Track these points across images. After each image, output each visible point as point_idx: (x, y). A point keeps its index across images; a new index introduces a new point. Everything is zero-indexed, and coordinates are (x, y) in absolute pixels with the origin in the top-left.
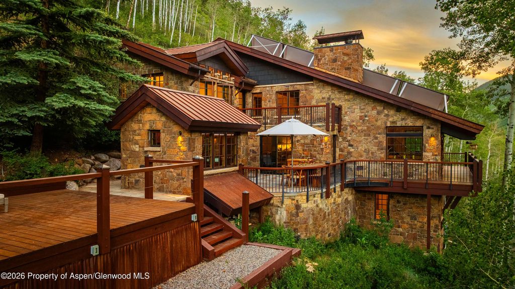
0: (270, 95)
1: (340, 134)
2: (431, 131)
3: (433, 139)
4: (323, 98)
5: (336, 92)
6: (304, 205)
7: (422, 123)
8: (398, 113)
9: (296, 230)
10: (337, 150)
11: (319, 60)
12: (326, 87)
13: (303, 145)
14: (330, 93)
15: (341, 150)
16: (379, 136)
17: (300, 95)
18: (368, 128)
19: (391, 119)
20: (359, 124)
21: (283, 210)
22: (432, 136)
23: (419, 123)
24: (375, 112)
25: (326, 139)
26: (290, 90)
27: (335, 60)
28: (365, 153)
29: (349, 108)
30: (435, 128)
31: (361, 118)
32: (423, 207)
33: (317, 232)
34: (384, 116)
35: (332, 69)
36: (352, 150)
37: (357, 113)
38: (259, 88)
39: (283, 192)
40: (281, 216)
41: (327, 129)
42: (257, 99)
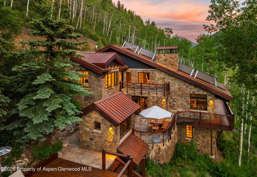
0: (135, 74)
1: (169, 95)
2: (210, 97)
3: (211, 101)
4: (161, 78)
5: (167, 76)
6: (162, 148)
7: (207, 93)
8: (196, 88)
9: (159, 161)
10: (168, 103)
11: (159, 59)
12: (162, 72)
13: (153, 102)
14: (164, 76)
15: (170, 103)
16: (187, 98)
17: (150, 75)
18: (182, 94)
19: (192, 90)
20: (178, 91)
21: (153, 151)
22: (211, 99)
23: (205, 93)
24: (185, 86)
25: (164, 100)
26: (145, 72)
27: (166, 60)
28: (181, 105)
29: (173, 84)
30: (212, 96)
31: (179, 88)
32: (208, 133)
34: (189, 89)
35: (165, 64)
37: (177, 86)
38: (130, 70)
39: (153, 143)
40: (152, 154)
41: (164, 96)
42: (129, 75)
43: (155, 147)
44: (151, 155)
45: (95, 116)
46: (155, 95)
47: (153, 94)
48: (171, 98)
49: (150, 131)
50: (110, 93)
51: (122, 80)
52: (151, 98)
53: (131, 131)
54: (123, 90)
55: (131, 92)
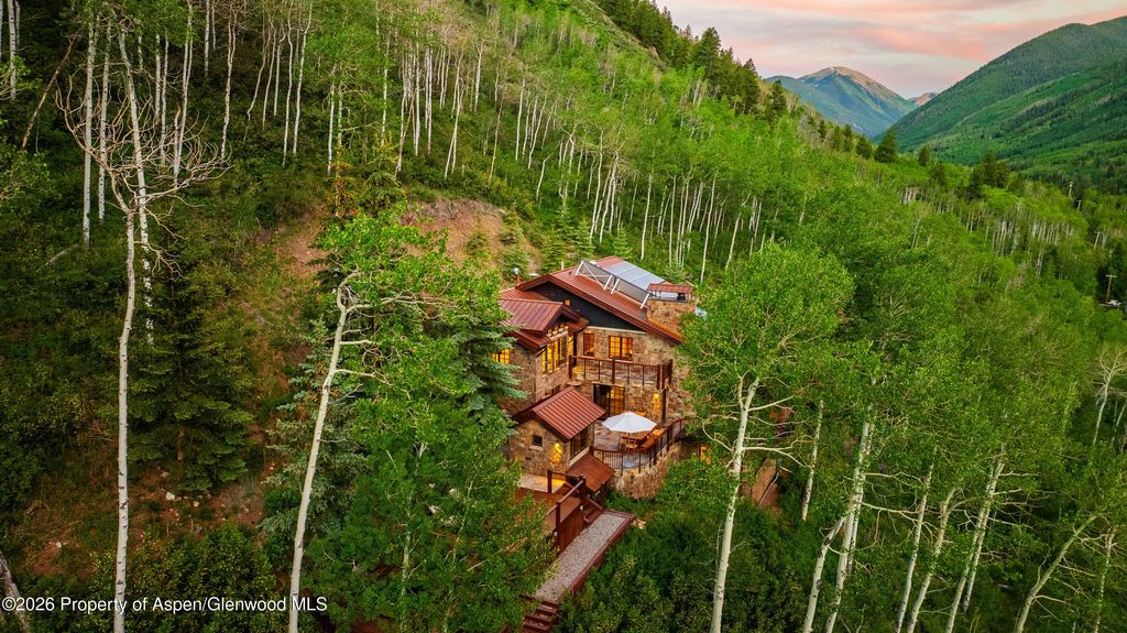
0: (602, 338)
1: (671, 385)
4: (655, 350)
5: (667, 346)
6: (637, 475)
9: (631, 493)
10: (667, 400)
11: (652, 312)
12: (659, 339)
13: (635, 398)
14: (662, 346)
15: (671, 400)
17: (634, 342)
21: (622, 480)
25: (656, 396)
26: (623, 336)
27: (667, 315)
33: (646, 492)
35: (665, 322)
36: (681, 401)
38: (591, 329)
39: (622, 468)
40: (620, 484)
41: (658, 388)
42: (589, 339)
43: (625, 474)
44: (618, 485)
45: (533, 428)
46: (639, 386)
47: (636, 383)
48: (674, 390)
49: (622, 451)
50: (550, 381)
51: (575, 353)
52: (632, 390)
53: (587, 449)
54: (575, 370)
55: (591, 377)
